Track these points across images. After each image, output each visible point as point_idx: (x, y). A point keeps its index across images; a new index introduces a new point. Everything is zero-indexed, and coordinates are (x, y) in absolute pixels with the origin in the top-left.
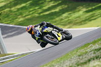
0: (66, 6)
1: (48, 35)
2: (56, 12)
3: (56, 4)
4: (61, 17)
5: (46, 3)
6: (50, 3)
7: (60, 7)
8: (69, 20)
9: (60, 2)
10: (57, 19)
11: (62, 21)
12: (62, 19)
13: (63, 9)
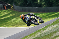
0: (14, 14)
1: (33, 20)
2: (8, 17)
3: (8, 13)
4: (11, 21)
5: (3, 13)
6: (5, 12)
7: (11, 15)
8: (16, 22)
9: (11, 12)
10: (9, 22)
11: (12, 23)
12: (12, 22)
13: (12, 16)
